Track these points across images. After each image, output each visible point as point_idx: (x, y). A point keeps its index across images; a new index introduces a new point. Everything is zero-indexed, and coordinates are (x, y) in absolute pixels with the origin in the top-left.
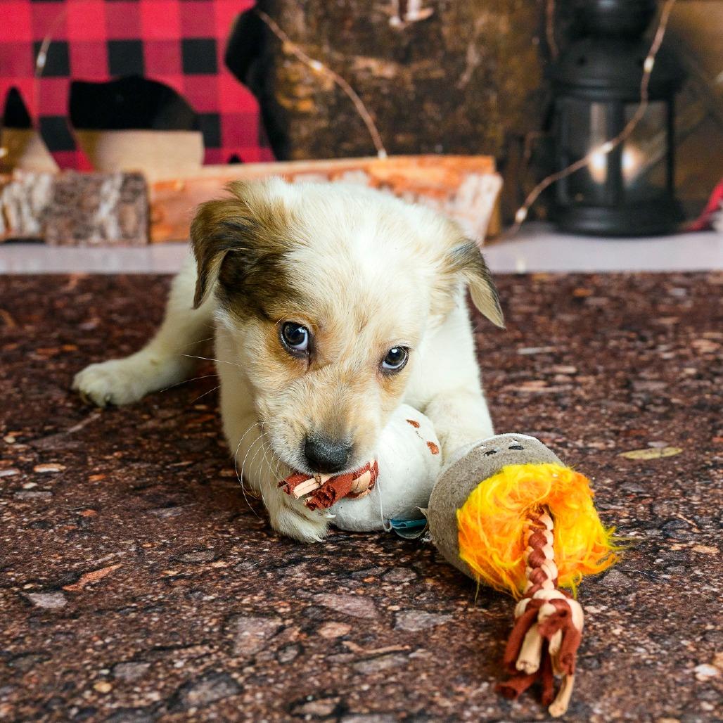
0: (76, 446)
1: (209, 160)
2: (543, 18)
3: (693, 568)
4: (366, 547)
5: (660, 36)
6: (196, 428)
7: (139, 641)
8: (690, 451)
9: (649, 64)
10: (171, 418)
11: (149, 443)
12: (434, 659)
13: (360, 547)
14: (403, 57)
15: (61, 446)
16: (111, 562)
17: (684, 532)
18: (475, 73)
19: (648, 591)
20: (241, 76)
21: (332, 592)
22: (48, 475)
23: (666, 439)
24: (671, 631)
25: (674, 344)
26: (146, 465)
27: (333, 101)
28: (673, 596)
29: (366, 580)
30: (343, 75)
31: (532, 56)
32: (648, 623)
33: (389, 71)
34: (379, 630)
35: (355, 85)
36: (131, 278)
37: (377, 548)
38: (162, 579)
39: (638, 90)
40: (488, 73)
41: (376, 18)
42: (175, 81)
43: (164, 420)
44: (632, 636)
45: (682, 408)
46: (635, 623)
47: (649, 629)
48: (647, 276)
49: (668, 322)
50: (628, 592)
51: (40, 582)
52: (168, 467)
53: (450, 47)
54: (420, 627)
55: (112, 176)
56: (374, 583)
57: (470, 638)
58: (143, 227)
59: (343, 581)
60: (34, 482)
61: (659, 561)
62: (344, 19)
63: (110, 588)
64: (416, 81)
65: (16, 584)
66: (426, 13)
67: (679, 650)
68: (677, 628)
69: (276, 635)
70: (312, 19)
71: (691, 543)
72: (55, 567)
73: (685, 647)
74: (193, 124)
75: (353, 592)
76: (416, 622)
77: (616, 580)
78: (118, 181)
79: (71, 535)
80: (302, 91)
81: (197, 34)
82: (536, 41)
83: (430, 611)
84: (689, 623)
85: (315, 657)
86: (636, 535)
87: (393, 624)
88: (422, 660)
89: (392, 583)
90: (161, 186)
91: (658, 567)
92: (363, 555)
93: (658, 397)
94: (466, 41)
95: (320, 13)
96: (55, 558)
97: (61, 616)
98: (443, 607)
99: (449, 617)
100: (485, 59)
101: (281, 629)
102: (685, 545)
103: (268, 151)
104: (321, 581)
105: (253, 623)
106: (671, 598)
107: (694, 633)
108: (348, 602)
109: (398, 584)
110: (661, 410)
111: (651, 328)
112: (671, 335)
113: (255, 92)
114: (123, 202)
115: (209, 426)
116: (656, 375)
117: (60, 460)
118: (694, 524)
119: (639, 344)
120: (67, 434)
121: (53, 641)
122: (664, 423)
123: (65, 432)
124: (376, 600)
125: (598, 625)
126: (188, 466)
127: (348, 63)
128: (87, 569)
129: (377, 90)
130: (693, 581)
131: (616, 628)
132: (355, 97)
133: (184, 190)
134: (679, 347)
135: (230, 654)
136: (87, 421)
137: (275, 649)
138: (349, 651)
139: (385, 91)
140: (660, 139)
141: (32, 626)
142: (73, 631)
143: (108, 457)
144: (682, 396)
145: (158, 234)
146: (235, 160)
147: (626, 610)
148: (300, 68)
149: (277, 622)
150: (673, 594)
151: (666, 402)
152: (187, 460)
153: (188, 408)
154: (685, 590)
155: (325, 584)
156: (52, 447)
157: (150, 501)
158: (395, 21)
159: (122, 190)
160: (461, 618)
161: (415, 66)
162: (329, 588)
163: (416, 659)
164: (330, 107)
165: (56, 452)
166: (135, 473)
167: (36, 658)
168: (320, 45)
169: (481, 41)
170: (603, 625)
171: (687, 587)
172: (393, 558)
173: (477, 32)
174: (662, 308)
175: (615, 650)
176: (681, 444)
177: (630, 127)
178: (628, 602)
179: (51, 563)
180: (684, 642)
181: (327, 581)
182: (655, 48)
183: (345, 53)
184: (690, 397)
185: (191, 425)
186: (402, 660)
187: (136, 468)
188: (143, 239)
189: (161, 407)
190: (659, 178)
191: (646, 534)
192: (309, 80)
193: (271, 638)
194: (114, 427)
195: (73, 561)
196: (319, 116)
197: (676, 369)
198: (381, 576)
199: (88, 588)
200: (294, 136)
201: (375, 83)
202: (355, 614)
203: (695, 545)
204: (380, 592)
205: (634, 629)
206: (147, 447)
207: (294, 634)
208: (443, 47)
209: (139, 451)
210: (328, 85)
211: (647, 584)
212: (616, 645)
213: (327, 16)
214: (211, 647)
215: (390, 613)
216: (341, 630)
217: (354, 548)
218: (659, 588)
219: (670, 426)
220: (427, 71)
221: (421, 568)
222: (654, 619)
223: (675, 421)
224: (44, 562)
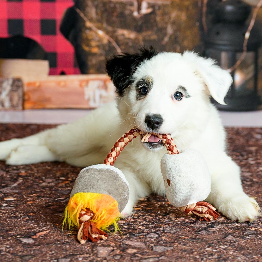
0: (17, 191)
1: (51, 73)
2: (201, 14)
3: (258, 235)
4: (138, 227)
5: (252, 23)
6: (63, 186)
7: (64, 253)
8: (260, 198)
9: (247, 35)
10: (52, 182)
11: (46, 191)
12: (168, 259)
13: (136, 227)
14: (139, 30)
15: (11, 191)
16: (45, 230)
17: (256, 224)
18: (170, 38)
19: (242, 242)
20: (66, 36)
21: (129, 240)
22: (10, 201)
23: (251, 193)
24: (250, 253)
25: (255, 158)
26: (48, 199)
27: (107, 48)
28: (251, 244)
29: (140, 237)
30: (112, 37)
31: (196, 30)
32: (242, 251)
33: (132, 35)
34: (148, 251)
35: (117, 41)
36: (15, 125)
37: (143, 227)
38: (66, 235)
39: (242, 46)
40: (176, 37)
41: (127, 12)
42: (37, 38)
43: (49, 183)
44: (237, 254)
45: (257, 182)
46: (237, 251)
47: (242, 252)
48: (244, 129)
49: (253, 149)
50: (235, 242)
51: (22, 235)
52: (56, 199)
53: (160, 25)
54: (162, 250)
55: (8, 79)
56: (143, 238)
57: (180, 254)
58: (21, 102)
59: (132, 237)
60: (6, 203)
61: (246, 233)
62: (113, 12)
63: (48, 237)
64: (144, 40)
65: (14, 235)
66: (150, 10)
67: (252, 258)
68: (252, 252)
69: (111, 252)
70: (99, 11)
71: (258, 228)
72: (26, 231)
73: (254, 258)
74: (45, 57)
75: (136, 240)
76: (160, 249)
77: (231, 238)
78: (10, 82)
79: (27, 221)
80: (93, 44)
81: (48, 17)
82: (198, 24)
83: (165, 246)
84: (257, 251)
85: (127, 258)
86: (238, 225)
87: (152, 249)
88: (164, 260)
89: (150, 238)
90: (29, 84)
91: (246, 235)
92: (138, 229)
93: (248, 178)
94: (167, 23)
95: (103, 9)
96: (25, 228)
97: (34, 245)
98: (169, 245)
99: (172, 248)
100: (175, 31)
101: (113, 250)
102: (256, 229)
103: (78, 69)
104: (124, 237)
105: (102, 248)
106: (250, 244)
107: (258, 254)
108: (135, 243)
109: (152, 238)
110: (249, 183)
111: (246, 151)
112: (254, 154)
113: (72, 43)
114: (12, 91)
115: (68, 185)
116: (248, 170)
117: (13, 196)
118: (260, 222)
119: (241, 158)
120: (12, 187)
121: (34, 252)
122: (250, 188)
123: (11, 186)
124: (145, 243)
125: (224, 251)
126: (64, 199)
127: (114, 32)
128: (38, 231)
129: (127, 44)
130: (258, 239)
131: (230, 252)
132: (117, 47)
133: (40, 86)
134: (257, 159)
135: (97, 256)
136: (18, 183)
137: (112, 256)
138: (138, 257)
139: (130, 44)
140: (251, 68)
141: (25, 248)
142: (40, 249)
143: (32, 196)
144: (257, 178)
145: (27, 105)
146: (63, 73)
147: (234, 247)
148: (93, 33)
149: (112, 248)
150: (251, 243)
151: (251, 180)
152: (63, 197)
153: (57, 178)
154: (256, 242)
155: (126, 238)
156: (8, 192)
157: (53, 211)
158: (136, 14)
159: (12, 85)
160: (176, 248)
161: (144, 34)
162: (128, 239)
163: (162, 259)
164: (106, 51)
165: (10, 193)
166: (44, 201)
167: (30, 257)
168: (102, 23)
169: (174, 23)
170: (226, 251)
171: (256, 241)
172: (149, 230)
173: (172, 20)
174: (251, 143)
175: (230, 258)
176: (256, 195)
177: (238, 63)
178: (235, 245)
179: (23, 230)
180: (254, 256)
181: (126, 237)
182: (250, 28)
183: (113, 27)
184: (261, 179)
185: (60, 185)
186: (157, 259)
187: (44, 199)
188: (20, 107)
189: (46, 178)
190: (251, 86)
191: (242, 225)
192: (97, 39)
193: (110, 253)
194: (30, 185)
195: (31, 229)
196: (101, 55)
197: (255, 168)
198: (146, 235)
199: (40, 237)
200: (89, 63)
201: (126, 41)
202: (138, 246)
203: (259, 228)
204: (146, 240)
205: (237, 253)
206: (46, 192)
207: (118, 252)
208: (157, 25)
209: (43, 194)
210: (105, 41)
211: (242, 240)
212: (231, 257)
213: (106, 10)
214: (90, 255)
215: (151, 246)
216: (134, 251)
217: (134, 227)
218: (246, 241)
219: (252, 189)
220: (149, 36)
221: (160, 233)
222: (244, 250)
223: (254, 187)
224: (21, 229)
